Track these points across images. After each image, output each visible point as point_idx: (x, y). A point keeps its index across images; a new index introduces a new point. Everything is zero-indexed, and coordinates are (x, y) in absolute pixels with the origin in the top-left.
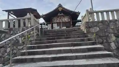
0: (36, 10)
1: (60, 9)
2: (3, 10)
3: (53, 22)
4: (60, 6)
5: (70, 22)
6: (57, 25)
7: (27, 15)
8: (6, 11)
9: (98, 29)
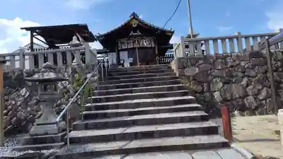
0: (85, 27)
1: (135, 24)
2: (22, 29)
3: (119, 49)
4: (134, 16)
6: (128, 53)
8: (27, 29)
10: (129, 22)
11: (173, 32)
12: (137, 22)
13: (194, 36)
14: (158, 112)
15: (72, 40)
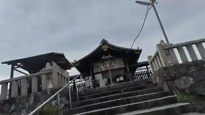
0: (62, 56)
1: (105, 48)
2: (2, 63)
3: (94, 72)
4: (104, 42)
5: (126, 67)
6: (103, 75)
7: (45, 67)
8: (9, 63)
9: (192, 79)
10: (100, 47)
11: (141, 51)
12: (107, 47)
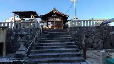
2: (11, 12)
3: (48, 21)
5: (61, 21)
6: (51, 23)
9: (77, 32)
10: (52, 11)
12: (55, 11)
13: (76, 19)
14: (61, 48)
15: (30, 18)
